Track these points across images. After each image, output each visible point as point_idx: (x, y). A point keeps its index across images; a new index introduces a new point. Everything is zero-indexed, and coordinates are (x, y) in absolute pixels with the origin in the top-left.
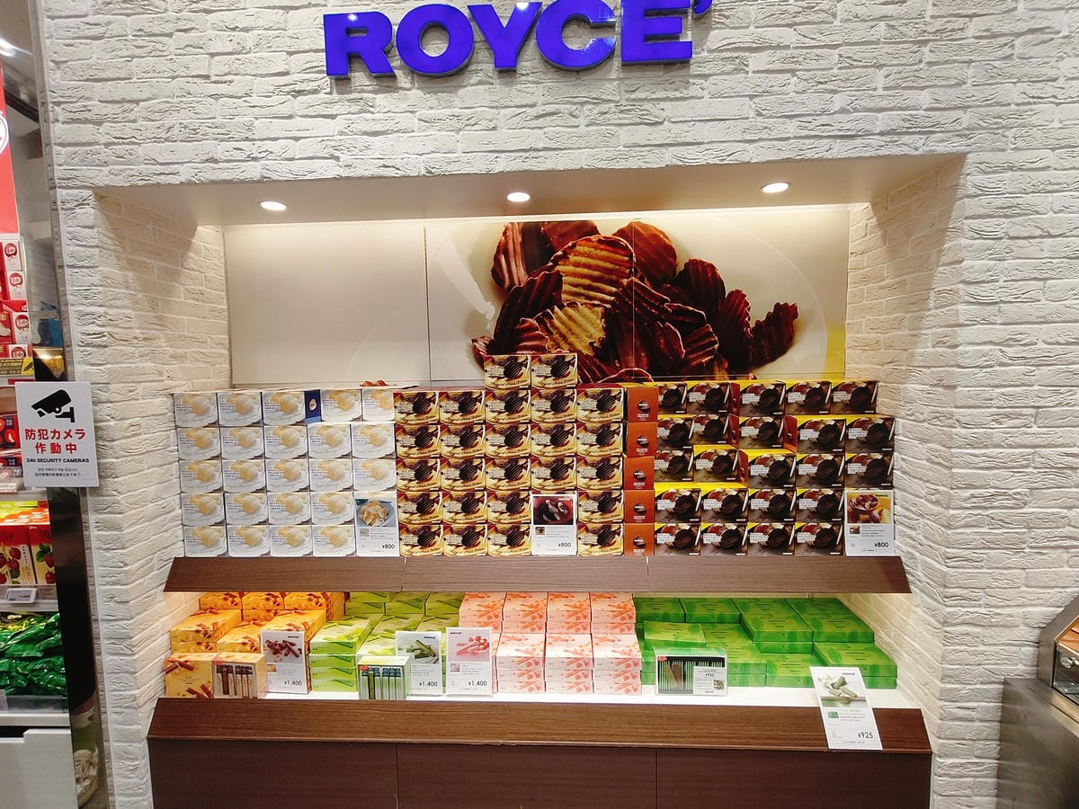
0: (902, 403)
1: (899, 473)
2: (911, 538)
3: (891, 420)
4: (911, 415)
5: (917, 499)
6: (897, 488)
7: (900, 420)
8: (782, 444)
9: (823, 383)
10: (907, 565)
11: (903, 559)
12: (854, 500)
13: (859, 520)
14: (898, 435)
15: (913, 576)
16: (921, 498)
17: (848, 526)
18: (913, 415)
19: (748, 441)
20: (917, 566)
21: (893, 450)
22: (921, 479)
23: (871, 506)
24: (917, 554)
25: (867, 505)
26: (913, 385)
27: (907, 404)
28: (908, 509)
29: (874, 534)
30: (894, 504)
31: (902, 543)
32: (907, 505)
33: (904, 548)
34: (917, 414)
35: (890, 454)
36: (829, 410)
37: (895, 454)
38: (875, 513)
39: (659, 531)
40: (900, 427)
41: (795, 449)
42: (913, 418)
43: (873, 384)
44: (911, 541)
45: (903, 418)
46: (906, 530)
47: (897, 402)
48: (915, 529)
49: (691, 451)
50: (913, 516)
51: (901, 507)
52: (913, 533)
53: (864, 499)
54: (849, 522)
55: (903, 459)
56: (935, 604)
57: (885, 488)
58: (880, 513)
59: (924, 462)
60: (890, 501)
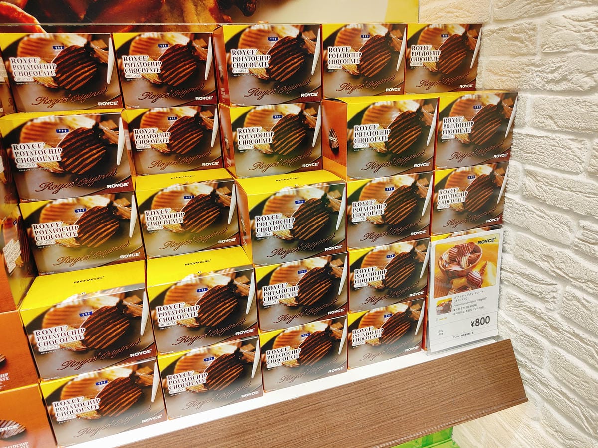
0: (537, 59)
1: (516, 198)
2: (533, 312)
3: (510, 96)
4: (557, 82)
5: (556, 248)
6: (511, 224)
7: (528, 95)
8: (320, 160)
9: (394, 27)
10: (522, 355)
11: (514, 344)
12: (445, 257)
13: (451, 289)
14: (523, 126)
15: (529, 372)
16: (567, 247)
17: (433, 302)
18: (564, 78)
19: (252, 160)
20: (541, 361)
21: (509, 156)
22: (569, 211)
23: (471, 262)
24: (545, 343)
25: (464, 260)
26: (569, 13)
27: (549, 59)
28: (531, 264)
29: (472, 306)
30: (503, 251)
31: (513, 317)
32: (528, 256)
33: (518, 327)
34: (577, 77)
35: (501, 165)
36: (403, 84)
37: (512, 163)
38: (476, 273)
39: (56, 396)
40: (529, 109)
41: (343, 170)
42: (564, 86)
43: (474, 28)
44: (531, 318)
45: (536, 90)
46: (523, 297)
47: (525, 59)
48: (543, 300)
49: (129, 192)
50: (541, 276)
51: (516, 257)
52: (539, 306)
53: (461, 250)
54: (436, 296)
55: (528, 173)
56: (576, 430)
57: (493, 227)
58: (483, 271)
59: (582, 178)
60: (497, 247)
